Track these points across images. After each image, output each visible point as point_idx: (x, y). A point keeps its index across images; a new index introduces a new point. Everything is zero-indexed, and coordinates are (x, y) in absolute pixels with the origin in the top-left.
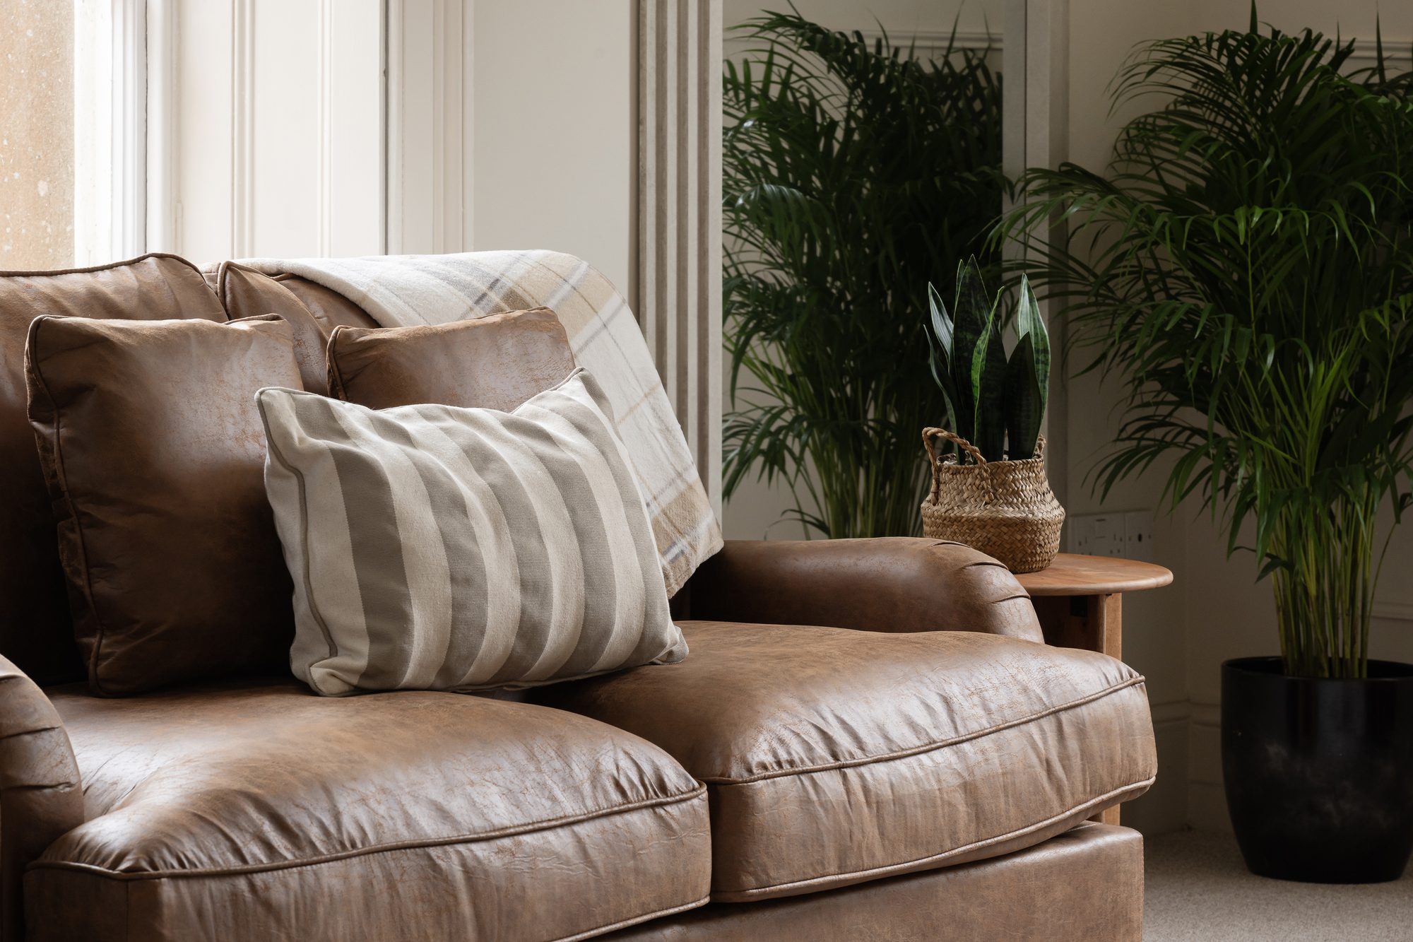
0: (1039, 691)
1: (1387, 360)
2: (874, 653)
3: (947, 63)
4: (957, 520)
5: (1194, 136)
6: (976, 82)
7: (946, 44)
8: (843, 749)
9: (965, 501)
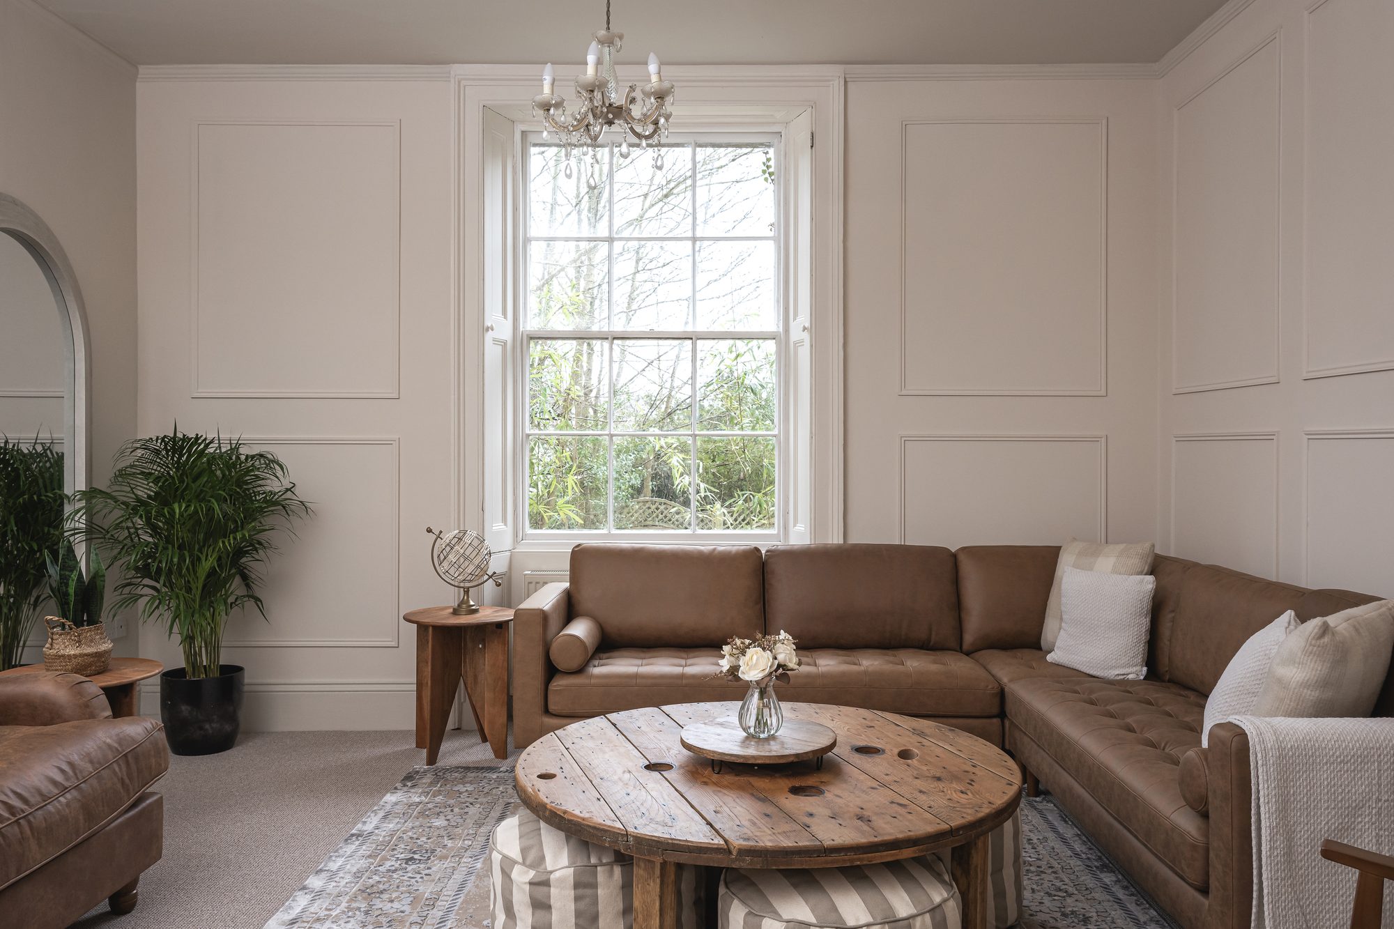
0: (116, 745)
1: (229, 556)
2: (31, 747)
3: (34, 448)
4: (63, 656)
5: (153, 477)
6: (47, 456)
7: (34, 441)
8: (18, 810)
9: (66, 647)
